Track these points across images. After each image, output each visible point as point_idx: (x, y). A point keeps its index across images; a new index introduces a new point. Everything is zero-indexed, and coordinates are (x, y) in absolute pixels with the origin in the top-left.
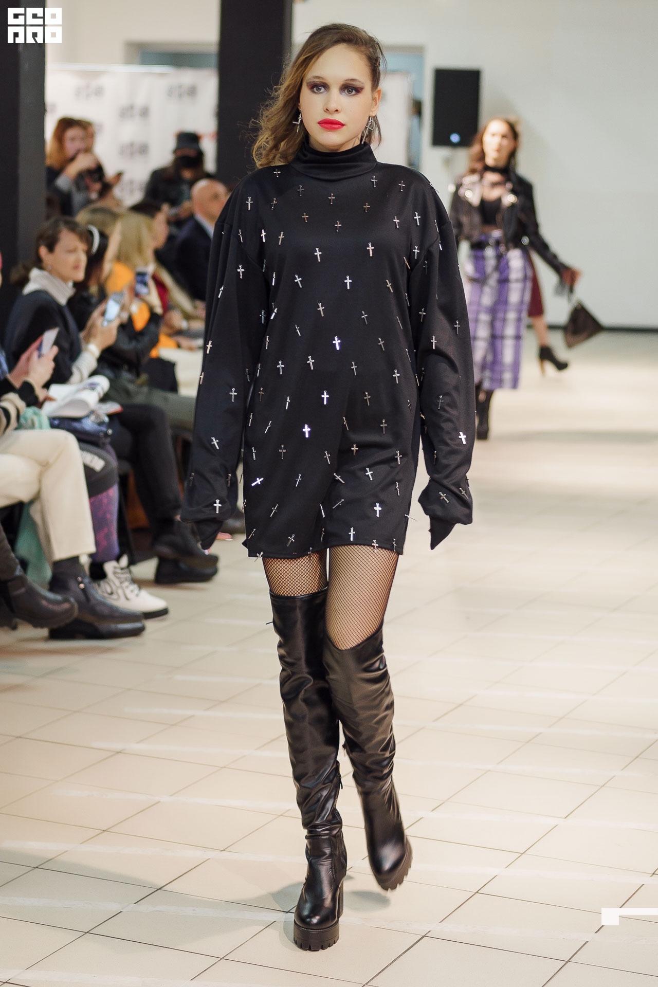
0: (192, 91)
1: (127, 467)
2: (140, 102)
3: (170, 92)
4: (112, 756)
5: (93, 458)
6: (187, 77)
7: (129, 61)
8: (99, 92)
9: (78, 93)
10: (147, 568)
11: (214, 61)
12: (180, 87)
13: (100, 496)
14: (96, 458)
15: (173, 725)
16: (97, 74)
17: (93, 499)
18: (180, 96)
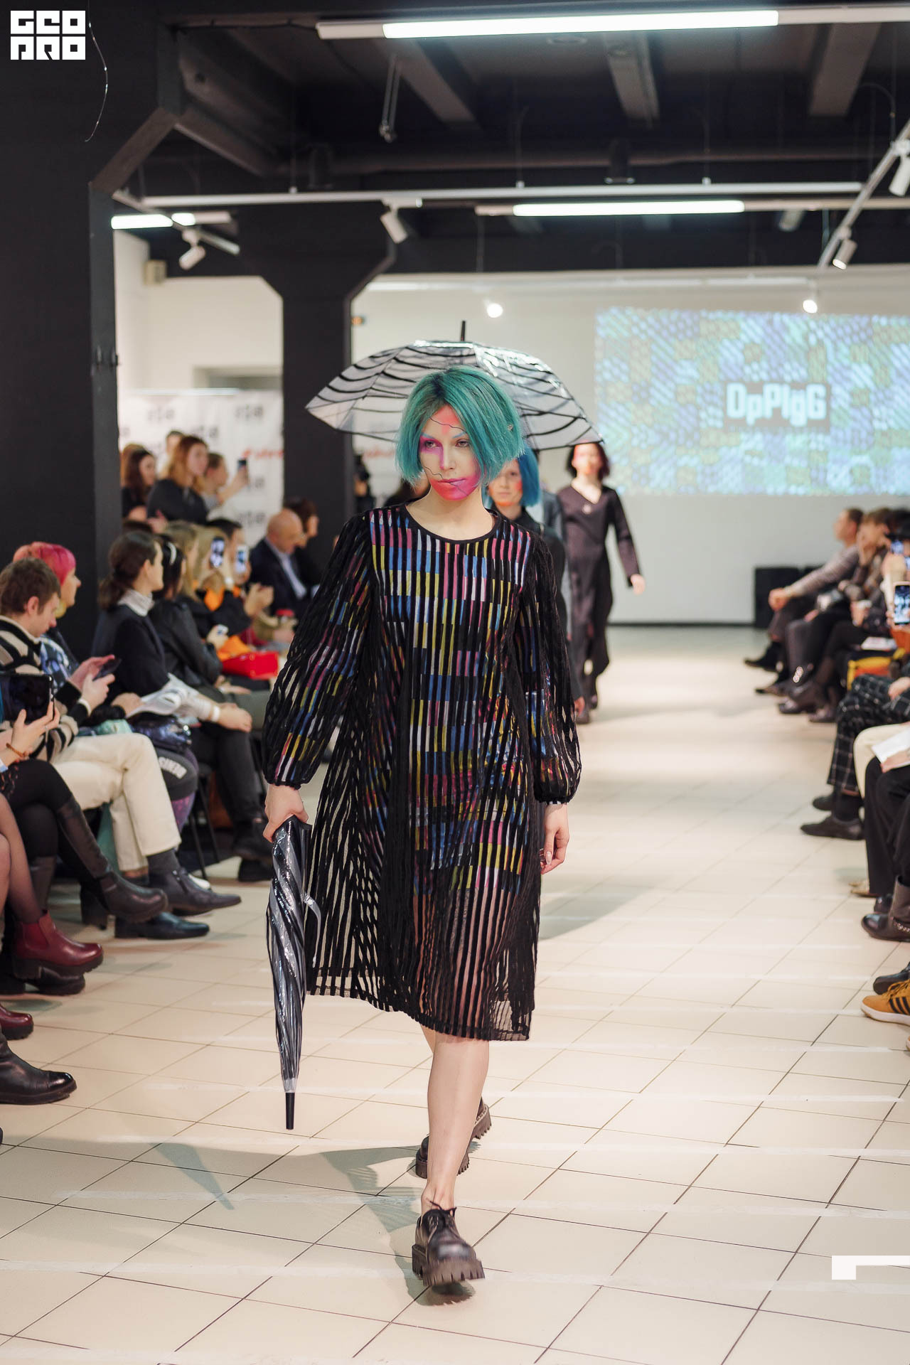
0: (259, 412)
1: (207, 770)
2: (210, 422)
3: (238, 413)
4: (201, 1049)
5: (176, 766)
6: (254, 398)
7: (198, 385)
8: (170, 415)
9: (150, 416)
10: (230, 866)
11: (279, 383)
12: (248, 407)
13: (181, 801)
14: (179, 765)
15: (259, 1017)
16: (168, 398)
17: (176, 802)
18: (248, 416)
